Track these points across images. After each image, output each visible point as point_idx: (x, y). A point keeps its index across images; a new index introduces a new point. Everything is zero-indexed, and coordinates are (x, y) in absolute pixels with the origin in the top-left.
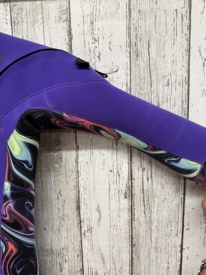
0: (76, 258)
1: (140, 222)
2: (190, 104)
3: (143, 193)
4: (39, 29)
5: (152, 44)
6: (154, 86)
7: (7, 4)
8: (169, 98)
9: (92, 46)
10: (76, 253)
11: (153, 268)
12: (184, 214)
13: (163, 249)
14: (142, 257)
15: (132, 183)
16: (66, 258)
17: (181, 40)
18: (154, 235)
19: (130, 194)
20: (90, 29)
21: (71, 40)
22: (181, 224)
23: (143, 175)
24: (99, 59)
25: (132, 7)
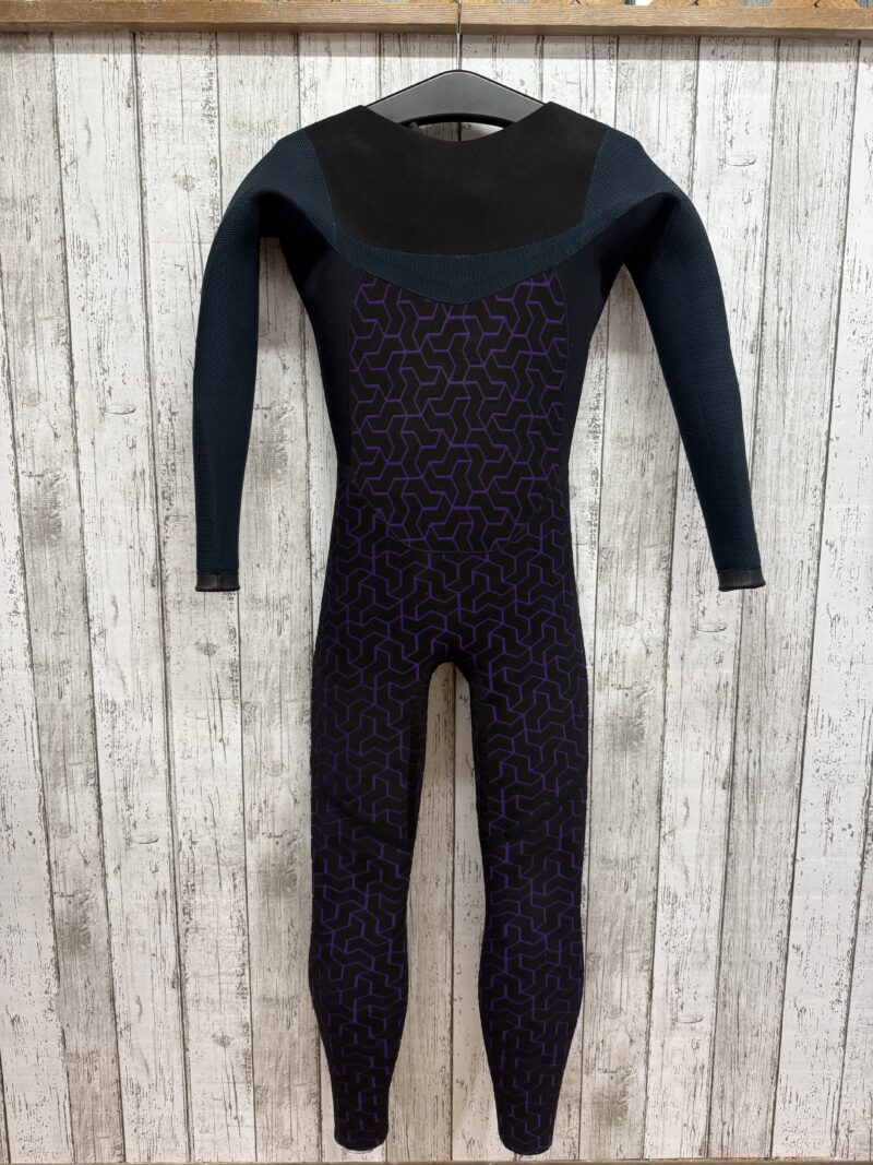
0: (668, 453)
1: (769, 393)
2: (849, 215)
3: (778, 346)
4: (653, 98)
5: (802, 128)
6: (802, 186)
7: (614, 62)
8: (821, 204)
9: (723, 127)
10: (669, 443)
11: (785, 472)
12: (833, 381)
13: (800, 437)
14: (769, 449)
15: (762, 330)
16: (654, 452)
17: (842, 124)
18: (789, 413)
19: (758, 348)
20: (722, 104)
21: (695, 116)
22: (828, 397)
23: (778, 318)
24: (731, 145)
25: (780, 76)
